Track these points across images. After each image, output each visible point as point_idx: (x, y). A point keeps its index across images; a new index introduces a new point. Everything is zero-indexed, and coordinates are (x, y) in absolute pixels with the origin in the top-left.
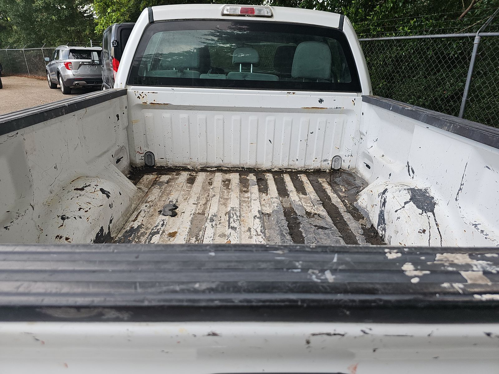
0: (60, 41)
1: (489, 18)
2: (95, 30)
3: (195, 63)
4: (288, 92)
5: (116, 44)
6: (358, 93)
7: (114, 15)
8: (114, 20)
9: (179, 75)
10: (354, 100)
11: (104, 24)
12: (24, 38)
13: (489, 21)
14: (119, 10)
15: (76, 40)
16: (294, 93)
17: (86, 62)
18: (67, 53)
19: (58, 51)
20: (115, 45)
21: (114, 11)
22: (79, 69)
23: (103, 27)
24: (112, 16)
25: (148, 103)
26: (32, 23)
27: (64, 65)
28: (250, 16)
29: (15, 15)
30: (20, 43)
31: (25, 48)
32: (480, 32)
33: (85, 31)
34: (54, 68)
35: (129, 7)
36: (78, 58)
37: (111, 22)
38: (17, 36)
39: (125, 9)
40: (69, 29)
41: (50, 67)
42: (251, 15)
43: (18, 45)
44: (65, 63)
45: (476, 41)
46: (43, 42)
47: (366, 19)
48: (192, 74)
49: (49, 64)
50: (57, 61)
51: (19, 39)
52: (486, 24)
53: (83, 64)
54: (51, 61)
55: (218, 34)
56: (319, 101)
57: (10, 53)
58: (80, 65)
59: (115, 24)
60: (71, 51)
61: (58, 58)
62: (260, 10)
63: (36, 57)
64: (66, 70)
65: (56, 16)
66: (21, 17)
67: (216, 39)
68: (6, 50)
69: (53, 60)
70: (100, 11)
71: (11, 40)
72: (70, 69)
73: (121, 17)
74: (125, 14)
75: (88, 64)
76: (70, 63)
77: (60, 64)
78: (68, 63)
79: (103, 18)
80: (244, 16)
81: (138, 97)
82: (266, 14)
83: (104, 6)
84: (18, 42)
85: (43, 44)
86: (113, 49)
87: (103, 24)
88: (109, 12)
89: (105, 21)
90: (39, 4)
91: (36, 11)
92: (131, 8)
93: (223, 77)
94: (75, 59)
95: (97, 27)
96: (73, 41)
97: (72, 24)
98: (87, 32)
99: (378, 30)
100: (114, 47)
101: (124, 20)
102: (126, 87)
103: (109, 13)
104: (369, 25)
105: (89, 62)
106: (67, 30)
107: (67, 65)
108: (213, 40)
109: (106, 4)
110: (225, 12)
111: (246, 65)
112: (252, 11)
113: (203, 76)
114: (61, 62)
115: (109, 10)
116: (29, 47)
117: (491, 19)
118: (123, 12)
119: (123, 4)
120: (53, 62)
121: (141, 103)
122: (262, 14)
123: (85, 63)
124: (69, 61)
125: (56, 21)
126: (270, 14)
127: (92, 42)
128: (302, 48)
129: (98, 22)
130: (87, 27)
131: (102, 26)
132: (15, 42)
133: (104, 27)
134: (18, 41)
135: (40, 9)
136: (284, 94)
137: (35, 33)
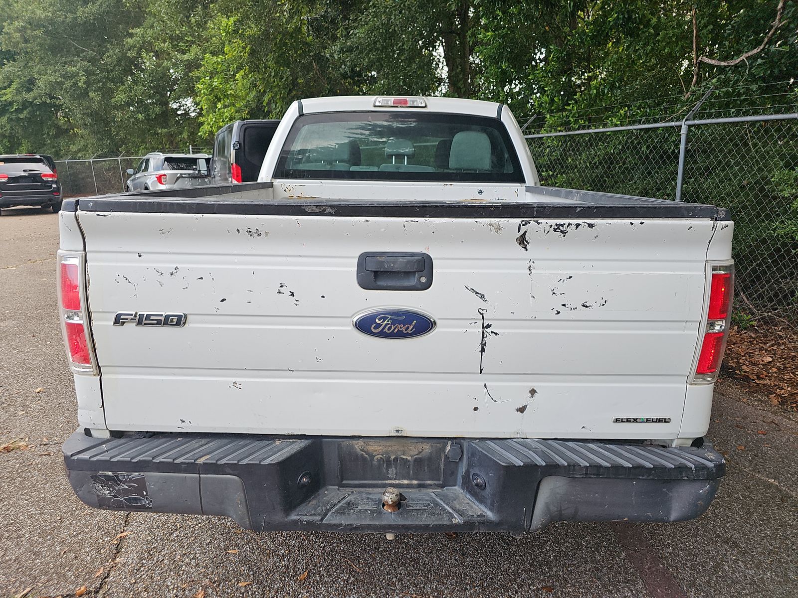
0: (145, 148)
1: (696, 104)
2: (200, 132)
3: (346, 156)
4: (445, 183)
5: (238, 146)
6: (522, 184)
7: (227, 112)
8: (226, 118)
9: (328, 168)
10: (517, 191)
11: (213, 124)
12: (93, 144)
13: (697, 107)
14: (234, 105)
15: (167, 146)
16: (451, 185)
17: (185, 174)
18: (160, 163)
19: (148, 161)
20: (236, 148)
21: (225, 107)
22: (177, 183)
23: (211, 127)
24: (224, 113)
25: (295, 197)
26: (107, 124)
27: (156, 179)
28: (403, 107)
29: (84, 114)
30: (88, 151)
31: (93, 159)
32: (686, 120)
33: (181, 134)
34: (141, 183)
35: (249, 101)
36: (173, 169)
37: (221, 120)
38: (82, 143)
39: (242, 104)
40: (160, 131)
41: (134, 183)
42: (404, 105)
43: (85, 154)
44: (157, 176)
45: (684, 131)
46: (120, 149)
47: (564, 110)
48: (341, 167)
49: (133, 177)
50: (145, 173)
51: (86, 146)
52: (693, 111)
53: (181, 176)
54: (135, 174)
55: (370, 127)
56: (479, 193)
57: (70, 166)
58: (178, 178)
59: (238, 121)
60: (167, 159)
61: (146, 169)
62: (413, 101)
63: (109, 170)
64: (157, 185)
65: (143, 115)
66: (91, 115)
67: (367, 133)
68: (66, 161)
69: (139, 172)
70: (209, 106)
71: (74, 148)
72: (162, 184)
73: (237, 114)
74: (242, 109)
75: (187, 177)
76: (165, 175)
77: (150, 177)
78: (161, 176)
79: (211, 115)
80: (397, 107)
81: (285, 190)
82: (420, 105)
83: (214, 100)
84: (83, 151)
85: (121, 152)
86: (233, 152)
87: (211, 124)
88: (219, 107)
89: (214, 119)
90: (121, 99)
91: (116, 107)
92: (250, 103)
93: (375, 169)
94: (170, 170)
95: (202, 127)
96: (163, 148)
97: (165, 124)
98: (185, 135)
99: (581, 123)
100: (236, 150)
101: (240, 118)
102: (271, 180)
103: (219, 109)
104: (569, 116)
105: (189, 174)
106: (156, 134)
107: (159, 179)
108: (362, 134)
109: (216, 97)
110: (377, 104)
111: (400, 157)
112: (406, 102)
113: (353, 169)
114: (151, 175)
115: (219, 105)
116: (99, 157)
117: (699, 105)
118: (239, 108)
119: (239, 97)
120: (138, 175)
121: (288, 196)
122: (416, 104)
123: (184, 176)
124: (162, 172)
125: (143, 121)
126: (423, 105)
127: (192, 149)
128: (459, 138)
129: (204, 121)
130: (186, 128)
131: (209, 127)
132: (80, 150)
133: (213, 128)
134: (85, 148)
135: (121, 105)
136: (441, 185)
137: (111, 139)
